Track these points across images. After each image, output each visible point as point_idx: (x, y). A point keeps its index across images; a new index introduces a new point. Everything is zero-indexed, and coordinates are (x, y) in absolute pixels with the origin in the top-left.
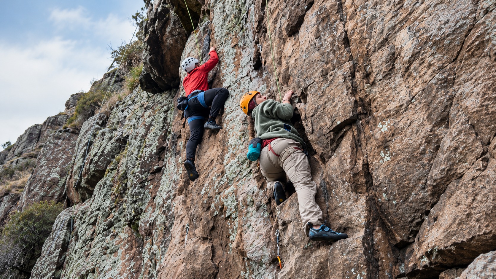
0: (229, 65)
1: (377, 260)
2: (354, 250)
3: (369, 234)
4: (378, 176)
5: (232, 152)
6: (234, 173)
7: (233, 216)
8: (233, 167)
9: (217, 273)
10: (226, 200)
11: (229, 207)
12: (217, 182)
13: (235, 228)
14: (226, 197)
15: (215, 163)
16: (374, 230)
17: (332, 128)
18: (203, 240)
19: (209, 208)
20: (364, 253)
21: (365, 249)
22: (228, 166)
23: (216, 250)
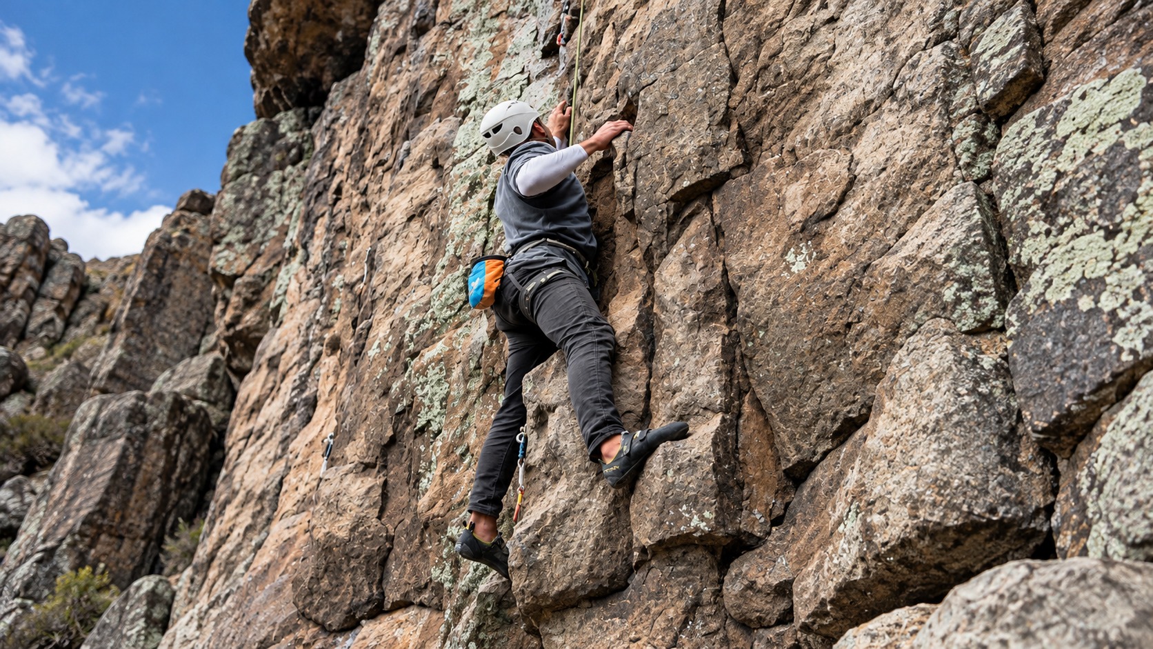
0: (480, 52)
1: (741, 485)
2: (693, 465)
3: (730, 427)
4: (753, 292)
5: (452, 251)
6: (450, 307)
7: (434, 427)
8: (449, 291)
9: (390, 550)
10: (422, 380)
11: (426, 401)
12: (412, 326)
13: (434, 458)
14: (423, 371)
15: (415, 281)
16: (739, 415)
17: (672, 193)
18: (364, 470)
19: (386, 393)
20: (714, 469)
21: (718, 460)
22: (440, 288)
23: (391, 494)
